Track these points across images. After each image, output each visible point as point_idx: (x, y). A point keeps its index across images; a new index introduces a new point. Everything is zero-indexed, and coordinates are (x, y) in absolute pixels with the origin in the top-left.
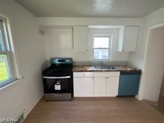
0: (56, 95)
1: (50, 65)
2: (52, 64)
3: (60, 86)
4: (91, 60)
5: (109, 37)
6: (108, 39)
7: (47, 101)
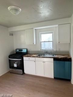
0: (14, 70)
1: (15, 53)
2: (16, 52)
3: (16, 65)
4: (39, 50)
5: (52, 33)
6: (52, 34)
7: (11, 73)
